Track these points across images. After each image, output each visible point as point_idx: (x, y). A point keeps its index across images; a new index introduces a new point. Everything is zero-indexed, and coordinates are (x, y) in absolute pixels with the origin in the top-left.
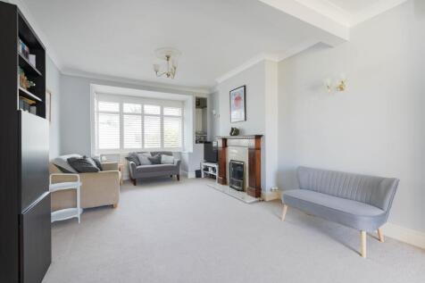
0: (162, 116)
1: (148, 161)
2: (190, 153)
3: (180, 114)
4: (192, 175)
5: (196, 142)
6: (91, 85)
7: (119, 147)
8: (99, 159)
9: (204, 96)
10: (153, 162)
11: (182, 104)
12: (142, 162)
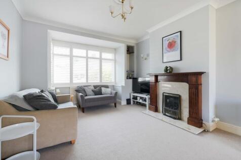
0: (101, 59)
1: (92, 93)
2: (122, 87)
3: (114, 58)
4: (124, 102)
5: (127, 79)
6: (49, 30)
7: (69, 82)
8: (54, 92)
9: (132, 45)
10: (96, 93)
11: (115, 50)
12: (88, 93)
